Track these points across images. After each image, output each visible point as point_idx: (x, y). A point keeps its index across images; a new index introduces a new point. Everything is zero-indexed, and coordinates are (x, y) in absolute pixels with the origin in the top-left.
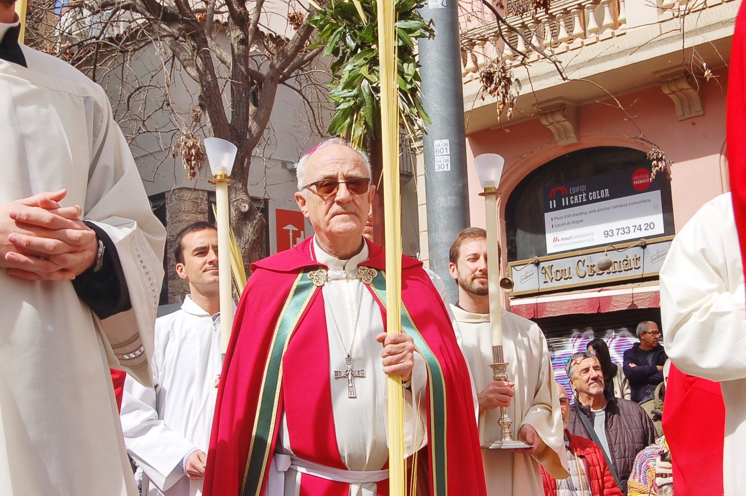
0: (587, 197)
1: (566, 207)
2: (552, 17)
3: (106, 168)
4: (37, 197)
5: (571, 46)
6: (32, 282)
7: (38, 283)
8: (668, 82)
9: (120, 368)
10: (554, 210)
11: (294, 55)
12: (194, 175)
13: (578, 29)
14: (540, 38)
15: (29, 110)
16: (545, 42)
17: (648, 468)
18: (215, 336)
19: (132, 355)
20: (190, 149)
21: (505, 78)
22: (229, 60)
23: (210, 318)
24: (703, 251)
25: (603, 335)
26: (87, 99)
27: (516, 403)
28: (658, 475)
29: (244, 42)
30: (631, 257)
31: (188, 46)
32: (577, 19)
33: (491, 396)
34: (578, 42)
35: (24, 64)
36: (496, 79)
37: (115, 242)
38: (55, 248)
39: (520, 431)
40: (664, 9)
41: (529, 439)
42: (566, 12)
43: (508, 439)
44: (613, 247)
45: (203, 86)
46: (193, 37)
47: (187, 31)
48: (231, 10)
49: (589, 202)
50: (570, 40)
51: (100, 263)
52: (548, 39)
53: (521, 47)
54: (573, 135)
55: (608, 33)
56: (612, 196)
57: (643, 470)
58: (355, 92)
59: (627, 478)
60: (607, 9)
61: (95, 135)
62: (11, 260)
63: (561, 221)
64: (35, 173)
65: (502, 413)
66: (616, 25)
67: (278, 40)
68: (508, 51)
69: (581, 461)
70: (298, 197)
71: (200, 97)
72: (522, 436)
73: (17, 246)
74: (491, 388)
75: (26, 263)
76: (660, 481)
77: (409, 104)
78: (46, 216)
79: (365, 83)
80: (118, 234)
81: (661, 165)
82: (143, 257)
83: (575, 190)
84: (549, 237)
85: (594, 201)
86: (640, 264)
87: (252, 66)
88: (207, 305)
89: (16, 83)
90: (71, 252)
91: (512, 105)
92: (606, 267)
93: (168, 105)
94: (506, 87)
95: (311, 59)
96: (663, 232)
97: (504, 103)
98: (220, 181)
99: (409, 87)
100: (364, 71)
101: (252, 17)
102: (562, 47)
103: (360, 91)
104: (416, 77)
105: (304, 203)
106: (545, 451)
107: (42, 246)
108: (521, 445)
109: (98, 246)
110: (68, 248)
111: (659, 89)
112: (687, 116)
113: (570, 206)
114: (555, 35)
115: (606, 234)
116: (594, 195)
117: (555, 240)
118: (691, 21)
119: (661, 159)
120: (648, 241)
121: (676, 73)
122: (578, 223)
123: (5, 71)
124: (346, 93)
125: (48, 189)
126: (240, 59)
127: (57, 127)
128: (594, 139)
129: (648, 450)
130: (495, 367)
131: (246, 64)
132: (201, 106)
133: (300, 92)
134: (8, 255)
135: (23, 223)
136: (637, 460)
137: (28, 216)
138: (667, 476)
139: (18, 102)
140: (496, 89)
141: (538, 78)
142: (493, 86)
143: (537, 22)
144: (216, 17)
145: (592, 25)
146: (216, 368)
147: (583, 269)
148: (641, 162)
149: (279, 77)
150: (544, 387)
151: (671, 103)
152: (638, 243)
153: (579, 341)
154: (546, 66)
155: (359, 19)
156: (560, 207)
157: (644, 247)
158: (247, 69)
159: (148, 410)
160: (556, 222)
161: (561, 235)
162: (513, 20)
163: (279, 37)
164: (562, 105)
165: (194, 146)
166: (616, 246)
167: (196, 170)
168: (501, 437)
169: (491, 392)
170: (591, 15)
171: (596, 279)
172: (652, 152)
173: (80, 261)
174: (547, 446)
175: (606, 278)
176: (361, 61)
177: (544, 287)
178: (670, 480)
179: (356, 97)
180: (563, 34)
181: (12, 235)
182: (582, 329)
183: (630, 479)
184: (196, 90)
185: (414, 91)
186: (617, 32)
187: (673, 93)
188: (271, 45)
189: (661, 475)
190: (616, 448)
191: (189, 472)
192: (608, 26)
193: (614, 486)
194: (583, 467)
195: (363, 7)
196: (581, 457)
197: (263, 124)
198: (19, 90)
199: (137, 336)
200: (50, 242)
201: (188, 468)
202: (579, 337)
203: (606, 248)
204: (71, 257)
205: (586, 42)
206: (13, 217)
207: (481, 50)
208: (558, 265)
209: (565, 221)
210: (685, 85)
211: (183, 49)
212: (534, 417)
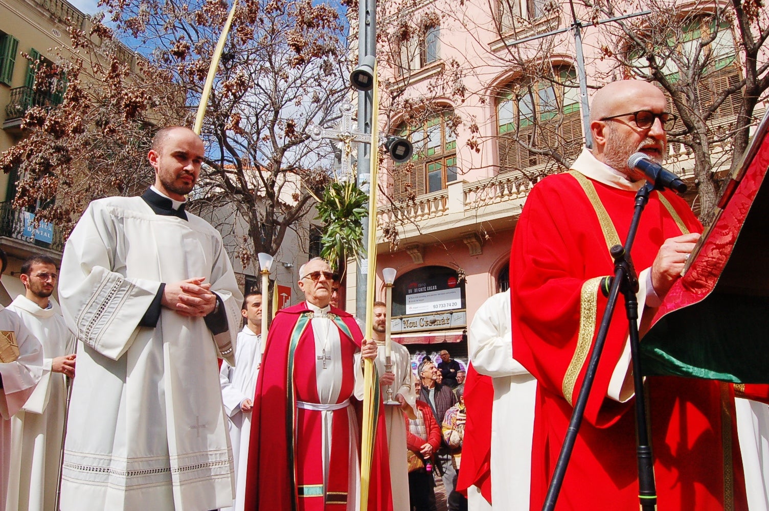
0: (426, 289)
1: (416, 293)
2: (415, 204)
3: (219, 268)
4: (192, 279)
5: (423, 218)
6: (187, 317)
7: (190, 318)
8: (467, 238)
9: (221, 357)
10: (410, 294)
11: (295, 214)
12: (245, 267)
13: (426, 211)
14: (409, 213)
15: (189, 240)
16: (411, 216)
17: (451, 417)
18: (258, 345)
19: (226, 352)
20: (244, 255)
21: (394, 232)
22: (264, 214)
23: (256, 337)
24: (490, 318)
25: (430, 354)
26: (213, 237)
27: (395, 383)
28: (457, 420)
29: (272, 206)
30: (445, 318)
31: (245, 206)
32: (426, 206)
33: (384, 380)
34: (426, 216)
35: (187, 220)
36: (390, 232)
37: (223, 301)
38: (199, 302)
39: (396, 396)
40: (466, 205)
41: (400, 401)
42: (422, 202)
43: (390, 400)
44: (437, 313)
45: (251, 225)
46: (248, 202)
47: (246, 199)
48: (267, 191)
49: (427, 291)
50: (423, 215)
51: (216, 310)
52: (413, 214)
53: (400, 217)
54: (421, 259)
55: (440, 213)
56: (438, 289)
57: (449, 418)
58: (333, 239)
59: (442, 421)
60: (440, 202)
61: (215, 253)
62: (179, 307)
63: (413, 300)
64: (190, 269)
65: (389, 388)
66: (444, 210)
67: (288, 207)
68: (393, 218)
69: (421, 412)
70: (300, 283)
71: (249, 230)
72: (397, 399)
73: (182, 300)
74: (384, 376)
75: (186, 308)
76: (458, 422)
77: (357, 245)
78: (196, 288)
79: (338, 235)
80: (224, 297)
81: (463, 276)
82: (234, 308)
83: (420, 285)
84: (408, 306)
85: (429, 291)
86: (449, 321)
87: (275, 218)
88: (255, 330)
89: (184, 228)
90: (205, 304)
91: (397, 245)
92: (433, 322)
93: (234, 233)
94: (395, 236)
95: (302, 216)
96: (460, 307)
97: (393, 243)
98: (265, 273)
99: (358, 238)
100: (338, 230)
101: (276, 194)
102: (419, 218)
103: (335, 238)
104: (361, 234)
105: (302, 286)
106: (407, 406)
107: (193, 301)
108: (397, 403)
109: (216, 302)
110: (205, 302)
111: (462, 241)
112: (474, 254)
113: (418, 292)
114: (416, 213)
115: (434, 307)
116: (429, 288)
117: (410, 308)
118: (481, 211)
119: (463, 274)
120: (453, 311)
121: (470, 234)
122: (421, 301)
123: (179, 223)
124: (329, 239)
125: (195, 276)
126: (270, 214)
127: (201, 249)
128: (432, 262)
129: (452, 409)
130: (386, 366)
131: (273, 216)
132: (249, 234)
133: (296, 231)
134: (178, 304)
135: (186, 291)
136: (447, 414)
137: (188, 288)
138: (462, 420)
139: (184, 237)
140: (390, 237)
141: (408, 232)
142: (389, 235)
143: (408, 206)
144: (259, 193)
145: (433, 209)
146: (258, 360)
147: (423, 323)
148: (454, 274)
149: (287, 223)
150: (408, 377)
151: (467, 248)
152: (449, 312)
153: (419, 356)
154: (412, 227)
155: (337, 207)
156: (413, 293)
157: (451, 314)
158: (273, 219)
159: (225, 378)
160: (411, 300)
161: (413, 306)
162: (398, 204)
163: (289, 205)
164: (417, 245)
165: (246, 253)
166: (439, 313)
167: (246, 265)
168: (388, 399)
169: (384, 378)
170: (433, 205)
171: (429, 328)
172: (459, 270)
173: (208, 308)
174: (408, 404)
175: (433, 327)
176: (337, 225)
177: (404, 330)
178: (464, 422)
179: (333, 241)
180: (419, 212)
181: (180, 295)
182: (421, 351)
183: (443, 422)
184: (247, 227)
185: (360, 240)
186: (444, 213)
187: (469, 243)
188: (283, 208)
189: (459, 420)
190: (439, 407)
191: (243, 409)
192: (440, 210)
193: (435, 424)
194: (422, 415)
195: (339, 202)
196: (421, 410)
197: (278, 245)
198: (185, 232)
199: (230, 342)
200: (197, 299)
201: (242, 407)
202: (419, 354)
203: (434, 313)
204: (206, 306)
205: (430, 217)
206: (182, 287)
207: (381, 217)
208: (411, 320)
209: (416, 299)
210: (474, 240)
211: (243, 207)
212: (403, 390)
